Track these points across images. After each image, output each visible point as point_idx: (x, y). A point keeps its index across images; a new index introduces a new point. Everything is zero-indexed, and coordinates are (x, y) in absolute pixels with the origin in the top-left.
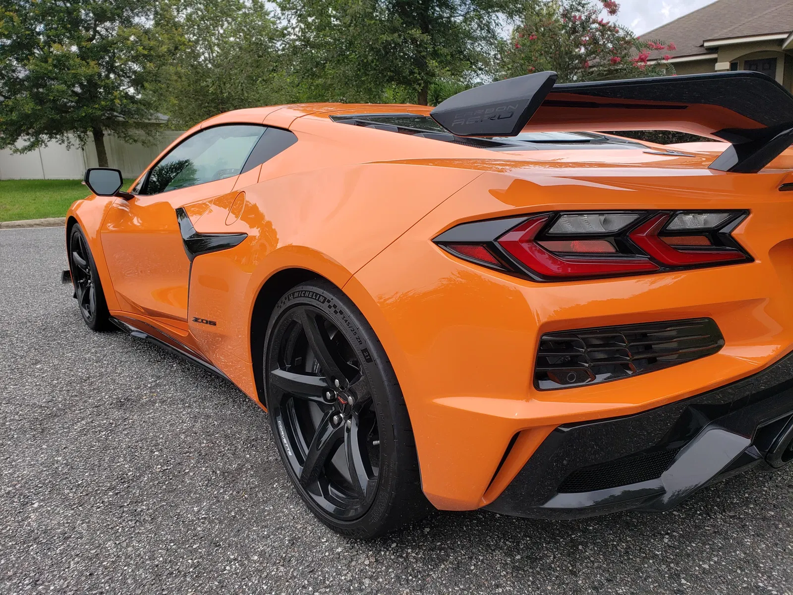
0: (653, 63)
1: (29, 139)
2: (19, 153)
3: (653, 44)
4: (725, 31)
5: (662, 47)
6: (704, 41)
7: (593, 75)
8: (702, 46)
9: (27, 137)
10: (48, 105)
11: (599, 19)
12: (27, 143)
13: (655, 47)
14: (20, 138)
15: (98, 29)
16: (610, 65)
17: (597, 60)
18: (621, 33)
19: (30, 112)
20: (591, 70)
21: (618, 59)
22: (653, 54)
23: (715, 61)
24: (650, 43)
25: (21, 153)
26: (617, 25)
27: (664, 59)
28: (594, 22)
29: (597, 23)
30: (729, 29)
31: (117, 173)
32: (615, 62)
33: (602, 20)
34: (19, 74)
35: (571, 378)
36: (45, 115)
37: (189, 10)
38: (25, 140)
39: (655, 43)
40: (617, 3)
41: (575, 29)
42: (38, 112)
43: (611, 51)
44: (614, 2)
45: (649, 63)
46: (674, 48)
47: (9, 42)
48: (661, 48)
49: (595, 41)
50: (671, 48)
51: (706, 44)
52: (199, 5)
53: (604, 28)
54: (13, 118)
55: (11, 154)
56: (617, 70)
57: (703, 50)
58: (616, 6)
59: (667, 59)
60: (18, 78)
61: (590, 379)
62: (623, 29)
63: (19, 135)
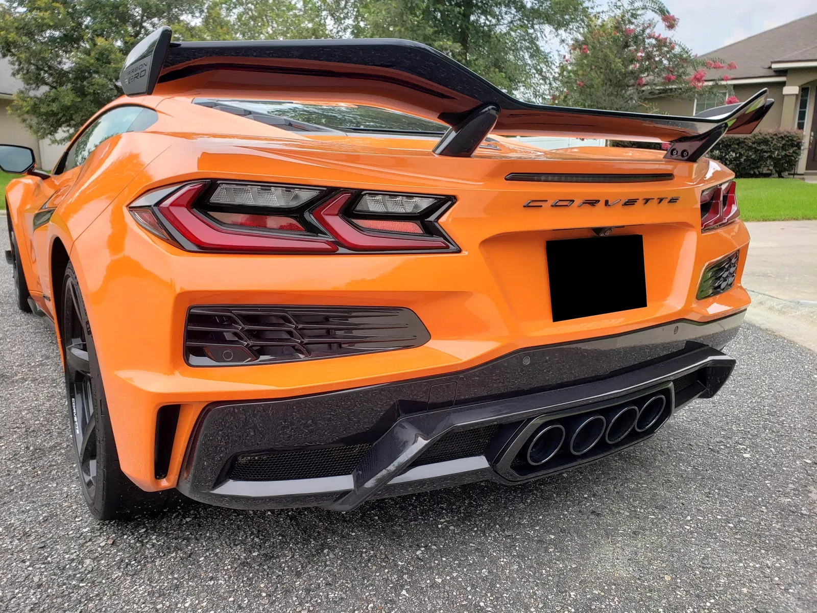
0: (710, 83)
1: (68, 131)
2: (57, 144)
3: (711, 62)
4: (796, 53)
5: (721, 65)
6: (772, 63)
7: (644, 93)
8: (770, 68)
9: (65, 129)
10: (89, 98)
11: (657, 35)
12: (66, 135)
13: (713, 66)
14: (60, 129)
15: (144, 24)
16: (663, 84)
17: (651, 77)
18: (677, 50)
19: (69, 104)
20: (643, 89)
21: (673, 78)
22: (711, 74)
23: (783, 84)
24: (708, 61)
25: (58, 144)
26: (674, 41)
27: (723, 80)
28: (650, 37)
29: (654, 38)
30: (800, 51)
31: (29, 151)
32: (668, 80)
33: (660, 35)
34: (63, 66)
35: (228, 355)
36: (85, 107)
37: (240, 9)
38: (64, 131)
39: (714, 62)
40: (676, 17)
41: (627, 43)
42: (77, 104)
43: (667, 69)
44: (673, 16)
45: (706, 84)
46: (735, 67)
47: (57, 34)
48: (720, 67)
49: (649, 57)
50: (731, 67)
51: (774, 66)
52: (250, 5)
53: (661, 43)
54: (53, 109)
55: (49, 145)
56: (671, 89)
57: (771, 73)
58: (674, 20)
59: (727, 79)
60: (62, 69)
61: (250, 359)
62: (680, 46)
63: (60, 126)
